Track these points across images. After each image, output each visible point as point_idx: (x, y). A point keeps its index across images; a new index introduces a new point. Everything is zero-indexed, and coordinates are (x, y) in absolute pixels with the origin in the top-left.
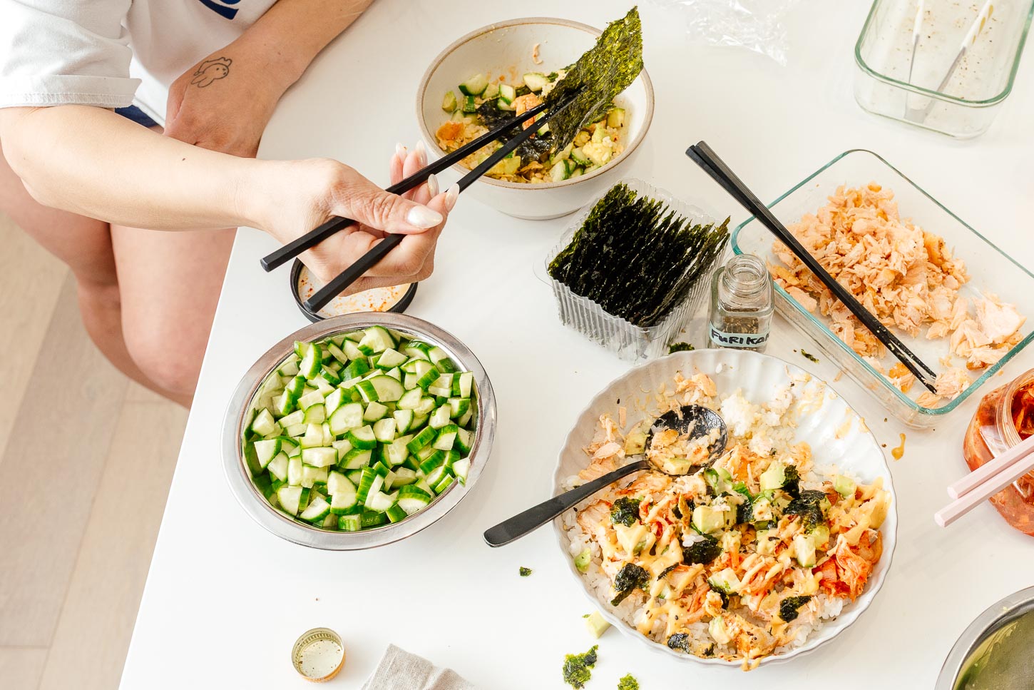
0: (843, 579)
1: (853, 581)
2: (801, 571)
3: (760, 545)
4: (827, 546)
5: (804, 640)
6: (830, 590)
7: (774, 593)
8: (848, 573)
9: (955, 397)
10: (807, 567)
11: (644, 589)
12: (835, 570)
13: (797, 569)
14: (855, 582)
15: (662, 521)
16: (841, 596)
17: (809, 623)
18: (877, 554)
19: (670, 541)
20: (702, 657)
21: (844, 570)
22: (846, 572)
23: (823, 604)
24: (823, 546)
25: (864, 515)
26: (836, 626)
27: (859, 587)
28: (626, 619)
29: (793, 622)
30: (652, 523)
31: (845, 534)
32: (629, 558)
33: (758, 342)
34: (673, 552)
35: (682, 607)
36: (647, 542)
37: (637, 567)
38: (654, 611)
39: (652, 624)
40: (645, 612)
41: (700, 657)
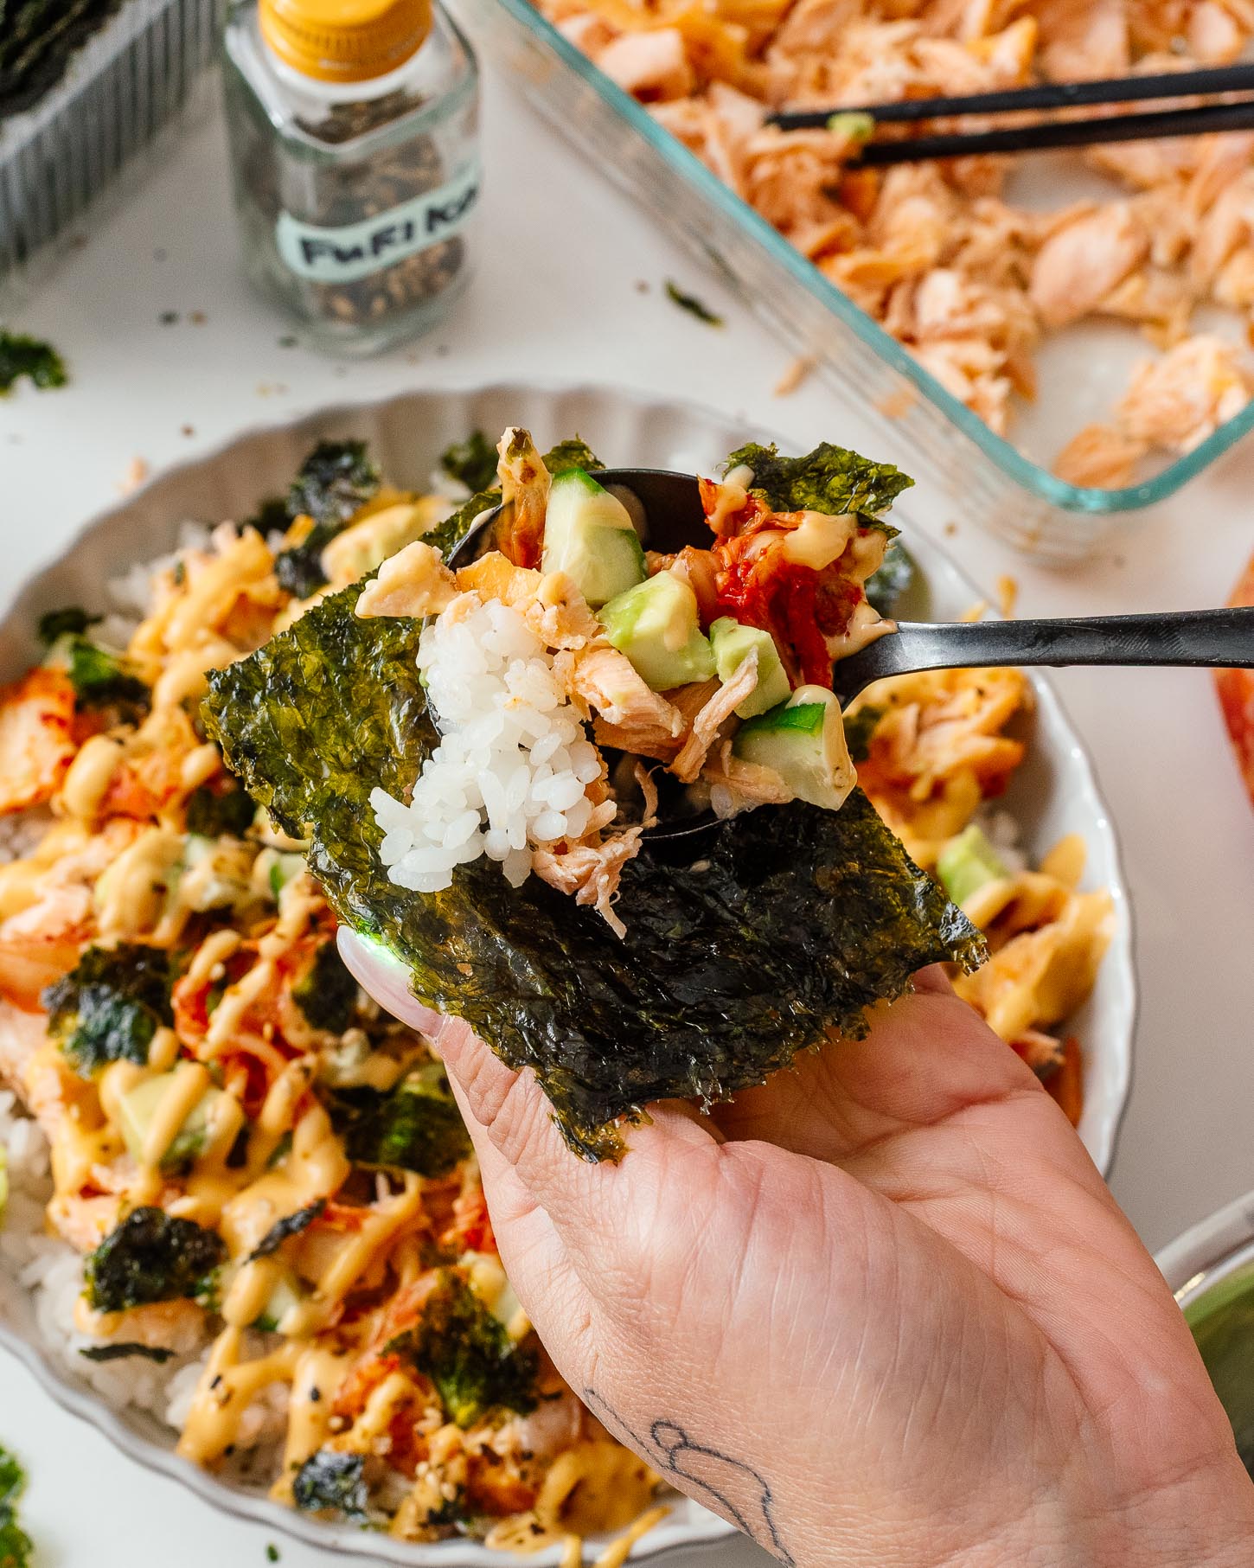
9: (1191, 444)
11: (202, 1300)
15: (258, 1046)
19: (296, 1120)
20: (418, 1538)
28: (145, 1402)
30: (225, 1059)
33: (462, 210)
34: (306, 1156)
35: (340, 1353)
36: (212, 1130)
37: (176, 1221)
38: (240, 1376)
39: (233, 1425)
40: (208, 1378)
41: (410, 1538)
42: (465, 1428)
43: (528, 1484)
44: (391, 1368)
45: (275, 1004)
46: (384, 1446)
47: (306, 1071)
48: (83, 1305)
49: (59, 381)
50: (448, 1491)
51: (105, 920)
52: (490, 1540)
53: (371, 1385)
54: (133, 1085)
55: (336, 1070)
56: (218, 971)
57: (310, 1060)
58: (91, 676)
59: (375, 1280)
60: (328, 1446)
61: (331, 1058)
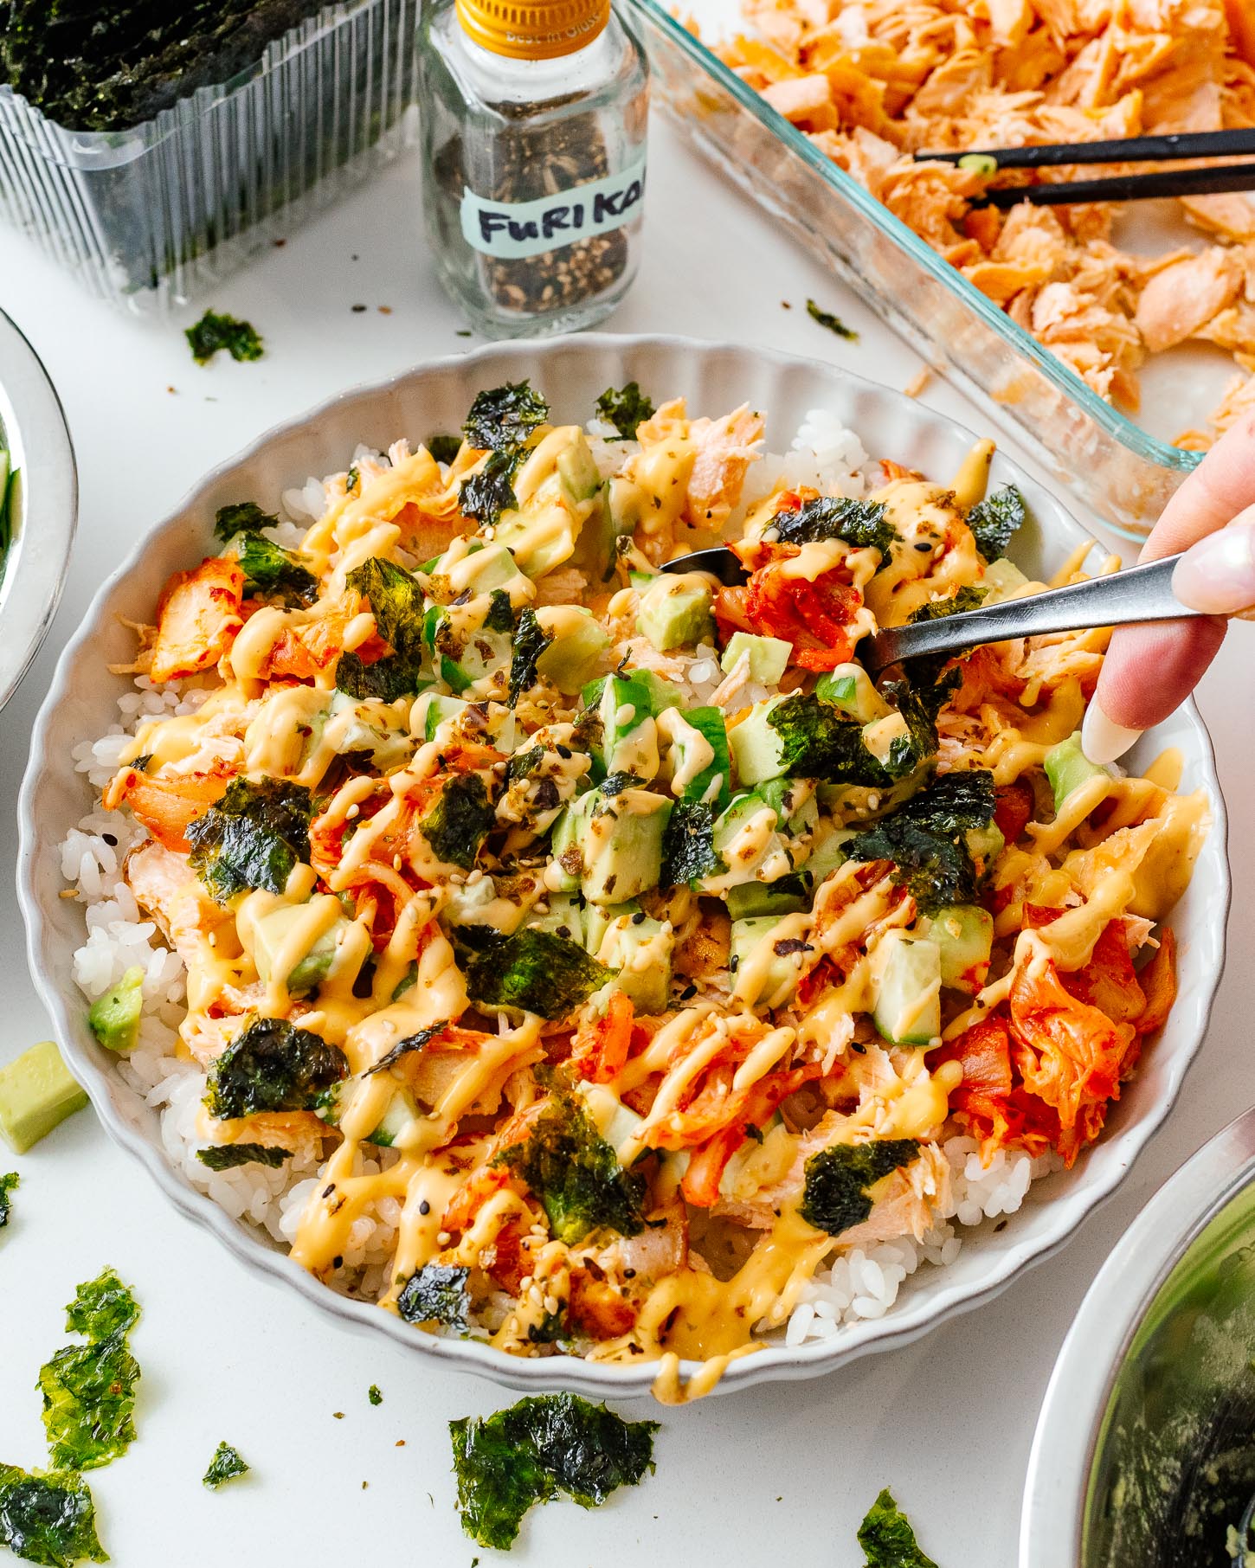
0: (1036, 1082)
1: (1070, 1092)
2: (884, 1056)
3: (745, 969)
4: (982, 974)
5: (888, 1294)
6: (987, 1126)
7: (776, 1136)
8: (1053, 1066)
10: (911, 1044)
11: (321, 1113)
12: (1005, 1055)
13: (873, 1049)
14: (1076, 1097)
15: (387, 876)
16: (1025, 1146)
17: (910, 1237)
18: (1158, 1006)
19: (420, 950)
20: (517, 1353)
21: (1039, 1054)
22: (1044, 1063)
23: (958, 1172)
24: (969, 975)
25: (1109, 869)
26: (1007, 1248)
27: (1088, 1115)
28: (259, 1215)
29: (849, 1235)
30: (354, 887)
31: (1044, 930)
32: (266, 1002)
33: (627, 203)
34: (429, 984)
35: (451, 1172)
36: (340, 953)
37: (300, 1033)
38: (353, 1187)
39: (343, 1233)
40: (323, 1188)
41: (509, 1350)
42: (570, 1246)
43: (629, 1301)
44: (502, 1183)
45: (404, 837)
46: (489, 1258)
47: (433, 901)
48: (204, 1111)
49: (257, 353)
50: (551, 1305)
51: (252, 760)
52: (589, 1357)
53: (480, 1199)
54: (267, 911)
55: (459, 907)
56: (354, 810)
57: (436, 892)
58: (262, 565)
59: (490, 1107)
60: (434, 1261)
61: (456, 894)
